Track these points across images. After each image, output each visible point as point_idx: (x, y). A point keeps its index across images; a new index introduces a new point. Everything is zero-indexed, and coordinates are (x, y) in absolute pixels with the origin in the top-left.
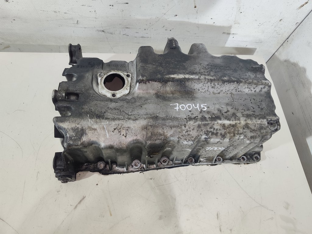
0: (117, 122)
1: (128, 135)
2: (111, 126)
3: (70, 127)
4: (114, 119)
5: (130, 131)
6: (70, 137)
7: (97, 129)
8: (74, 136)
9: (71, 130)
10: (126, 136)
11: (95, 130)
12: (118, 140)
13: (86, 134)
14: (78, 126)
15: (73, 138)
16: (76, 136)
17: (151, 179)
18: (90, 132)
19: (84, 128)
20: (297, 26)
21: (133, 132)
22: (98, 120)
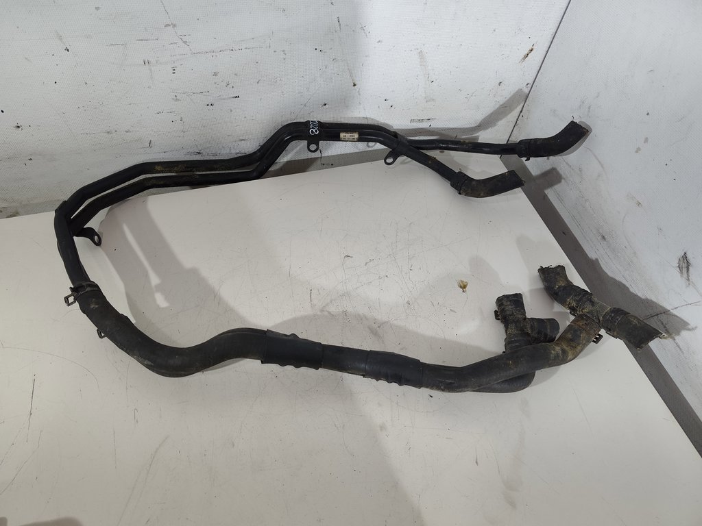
20: (529, 89)
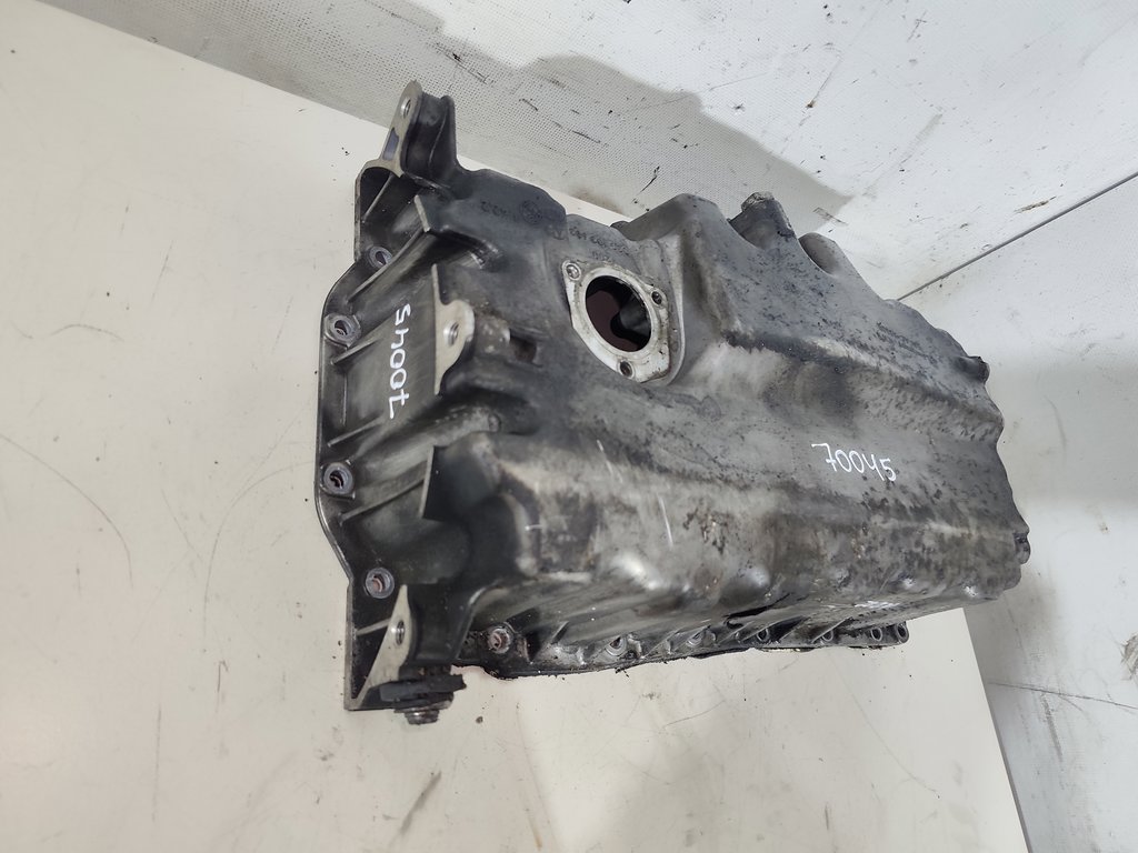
0: (697, 490)
1: (727, 545)
2: (678, 502)
3: (550, 488)
4: (685, 477)
5: (733, 532)
6: (550, 533)
7: (639, 509)
8: (565, 527)
9: (554, 504)
10: (721, 550)
11: (632, 511)
12: (700, 562)
13: (605, 527)
14: (577, 487)
15: (561, 538)
16: (572, 530)
17: (651, 696)
18: (616, 517)
19: (597, 498)
21: (741, 534)
22: (637, 472)
